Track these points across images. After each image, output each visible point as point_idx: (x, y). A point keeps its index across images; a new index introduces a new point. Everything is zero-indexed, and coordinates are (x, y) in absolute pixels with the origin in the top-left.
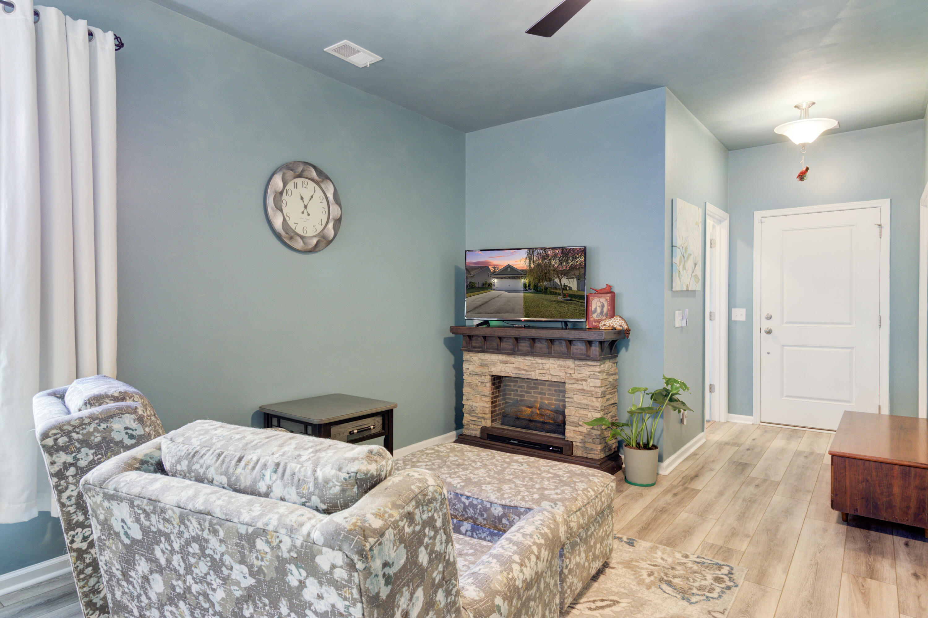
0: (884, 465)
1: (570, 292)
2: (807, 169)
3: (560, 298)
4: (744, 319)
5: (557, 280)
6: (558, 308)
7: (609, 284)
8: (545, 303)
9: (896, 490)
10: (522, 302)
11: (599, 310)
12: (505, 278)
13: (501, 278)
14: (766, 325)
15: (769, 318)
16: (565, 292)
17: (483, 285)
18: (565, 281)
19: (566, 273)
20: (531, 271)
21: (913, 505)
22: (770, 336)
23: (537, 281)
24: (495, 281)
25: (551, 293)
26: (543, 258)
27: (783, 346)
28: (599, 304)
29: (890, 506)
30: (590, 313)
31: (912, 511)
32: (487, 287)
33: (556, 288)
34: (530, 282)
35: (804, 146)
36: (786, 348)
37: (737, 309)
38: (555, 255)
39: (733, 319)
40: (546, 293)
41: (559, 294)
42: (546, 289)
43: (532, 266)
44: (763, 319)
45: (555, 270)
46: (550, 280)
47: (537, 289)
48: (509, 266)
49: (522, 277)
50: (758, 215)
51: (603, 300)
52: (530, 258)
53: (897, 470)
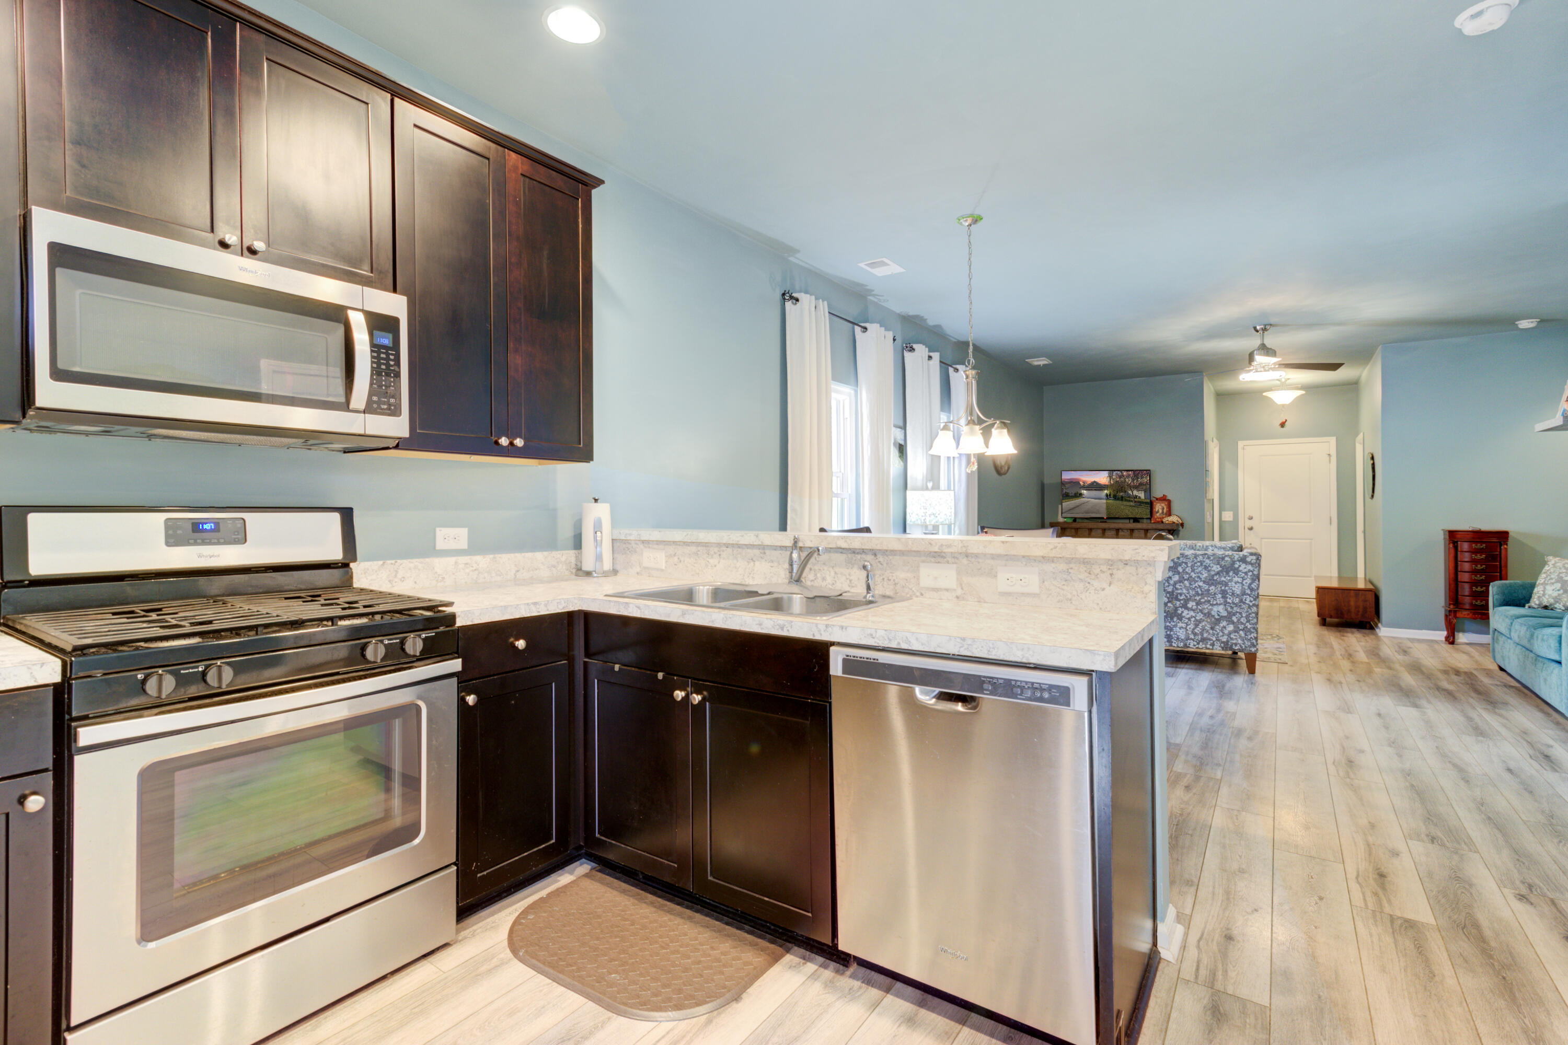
0: (1346, 591)
1: (1140, 500)
2: (1286, 420)
3: (1132, 504)
4: (1231, 519)
5: (1130, 492)
6: (1131, 510)
7: (1165, 494)
8: (1122, 507)
9: (1352, 603)
10: (1105, 506)
11: (1160, 511)
12: (1092, 490)
13: (1089, 490)
14: (1249, 523)
15: (1251, 518)
16: (1136, 500)
17: (1075, 494)
18: (1135, 493)
19: (1137, 488)
20: (1111, 485)
21: (1361, 610)
22: (1252, 531)
23: (1116, 492)
24: (1084, 492)
25: (1126, 500)
26: (1120, 477)
27: (1262, 538)
28: (1160, 507)
29: (1349, 611)
30: (1154, 513)
31: (1360, 613)
32: (1080, 495)
33: (1129, 497)
34: (1110, 493)
35: (1283, 406)
36: (1263, 540)
37: (1226, 512)
38: (1128, 476)
39: (1223, 519)
40: (1122, 500)
41: (1132, 501)
42: (1122, 497)
43: (1112, 482)
44: (1247, 520)
45: (1129, 485)
46: (1125, 492)
47: (1115, 498)
48: (1095, 482)
49: (1105, 490)
50: (1241, 444)
51: (1163, 505)
52: (1110, 477)
53: (1352, 593)
